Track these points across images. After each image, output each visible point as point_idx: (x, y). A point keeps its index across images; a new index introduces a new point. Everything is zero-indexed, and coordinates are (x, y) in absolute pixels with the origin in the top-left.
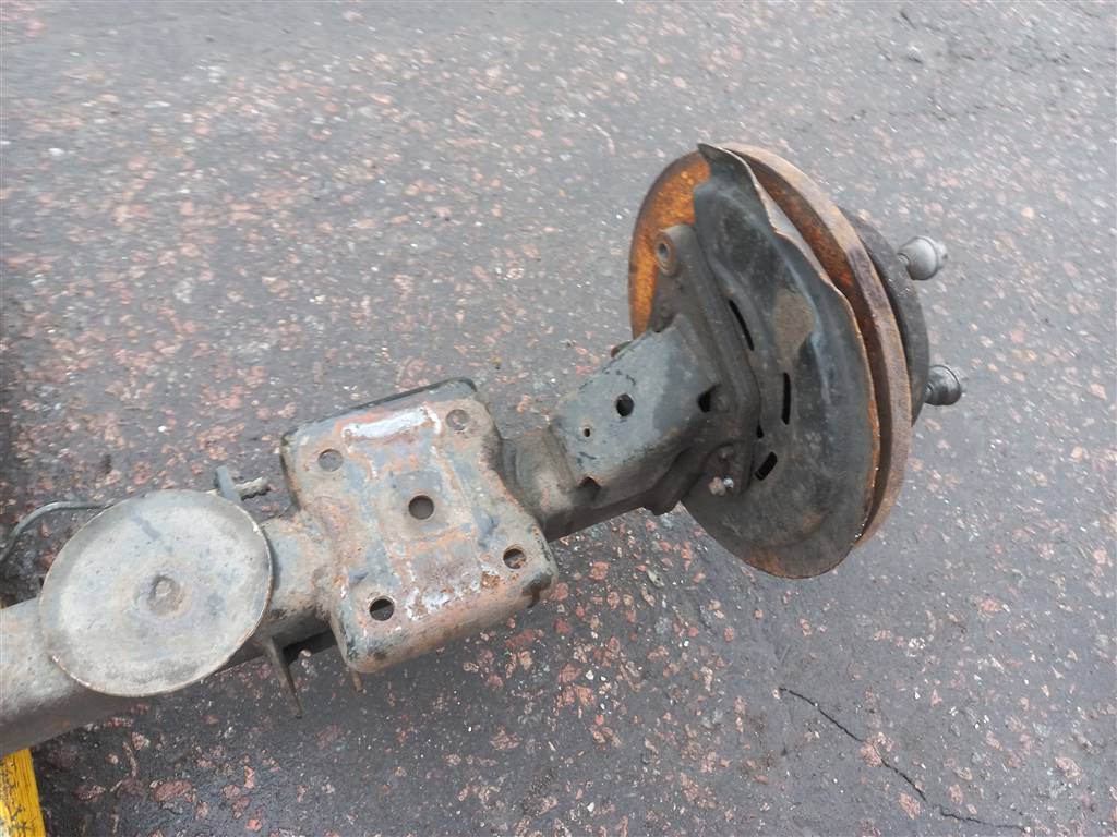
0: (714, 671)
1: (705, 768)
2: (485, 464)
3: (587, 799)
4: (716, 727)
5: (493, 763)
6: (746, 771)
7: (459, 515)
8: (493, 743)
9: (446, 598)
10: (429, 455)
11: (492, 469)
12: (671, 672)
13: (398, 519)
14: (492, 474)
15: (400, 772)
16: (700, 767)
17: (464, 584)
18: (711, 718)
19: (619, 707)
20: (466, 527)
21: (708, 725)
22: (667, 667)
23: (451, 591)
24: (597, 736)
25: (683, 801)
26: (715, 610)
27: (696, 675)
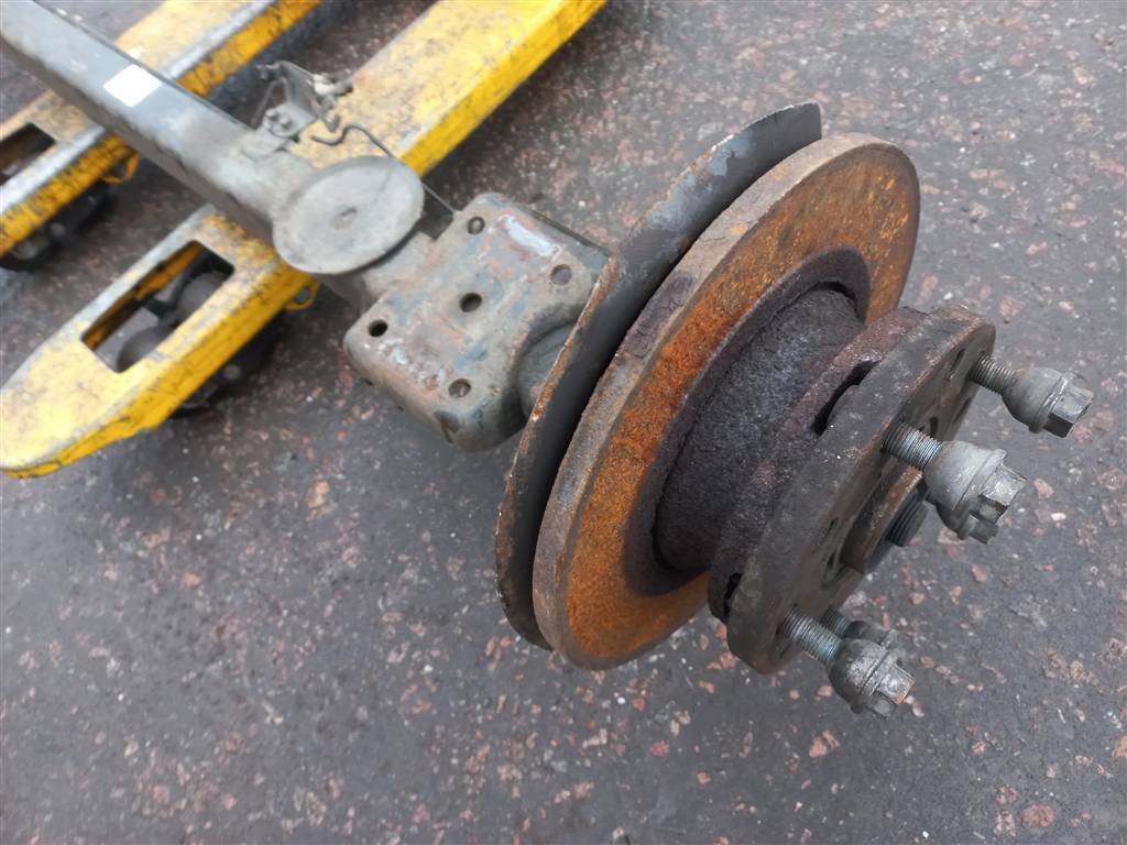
0: (608, 744)
1: (503, 771)
2: (531, 318)
3: (434, 662)
4: (547, 769)
5: (435, 567)
6: (518, 822)
7: (476, 328)
8: (450, 559)
9: (403, 362)
10: (518, 278)
11: (531, 325)
12: (583, 695)
13: (454, 294)
14: (526, 328)
15: (405, 504)
16: (502, 764)
17: (421, 367)
18: (554, 758)
19: (524, 655)
20: (469, 340)
21: (546, 757)
22: (586, 688)
23: (411, 361)
24: (490, 646)
25: (463, 757)
26: (677, 721)
27: (593, 724)
